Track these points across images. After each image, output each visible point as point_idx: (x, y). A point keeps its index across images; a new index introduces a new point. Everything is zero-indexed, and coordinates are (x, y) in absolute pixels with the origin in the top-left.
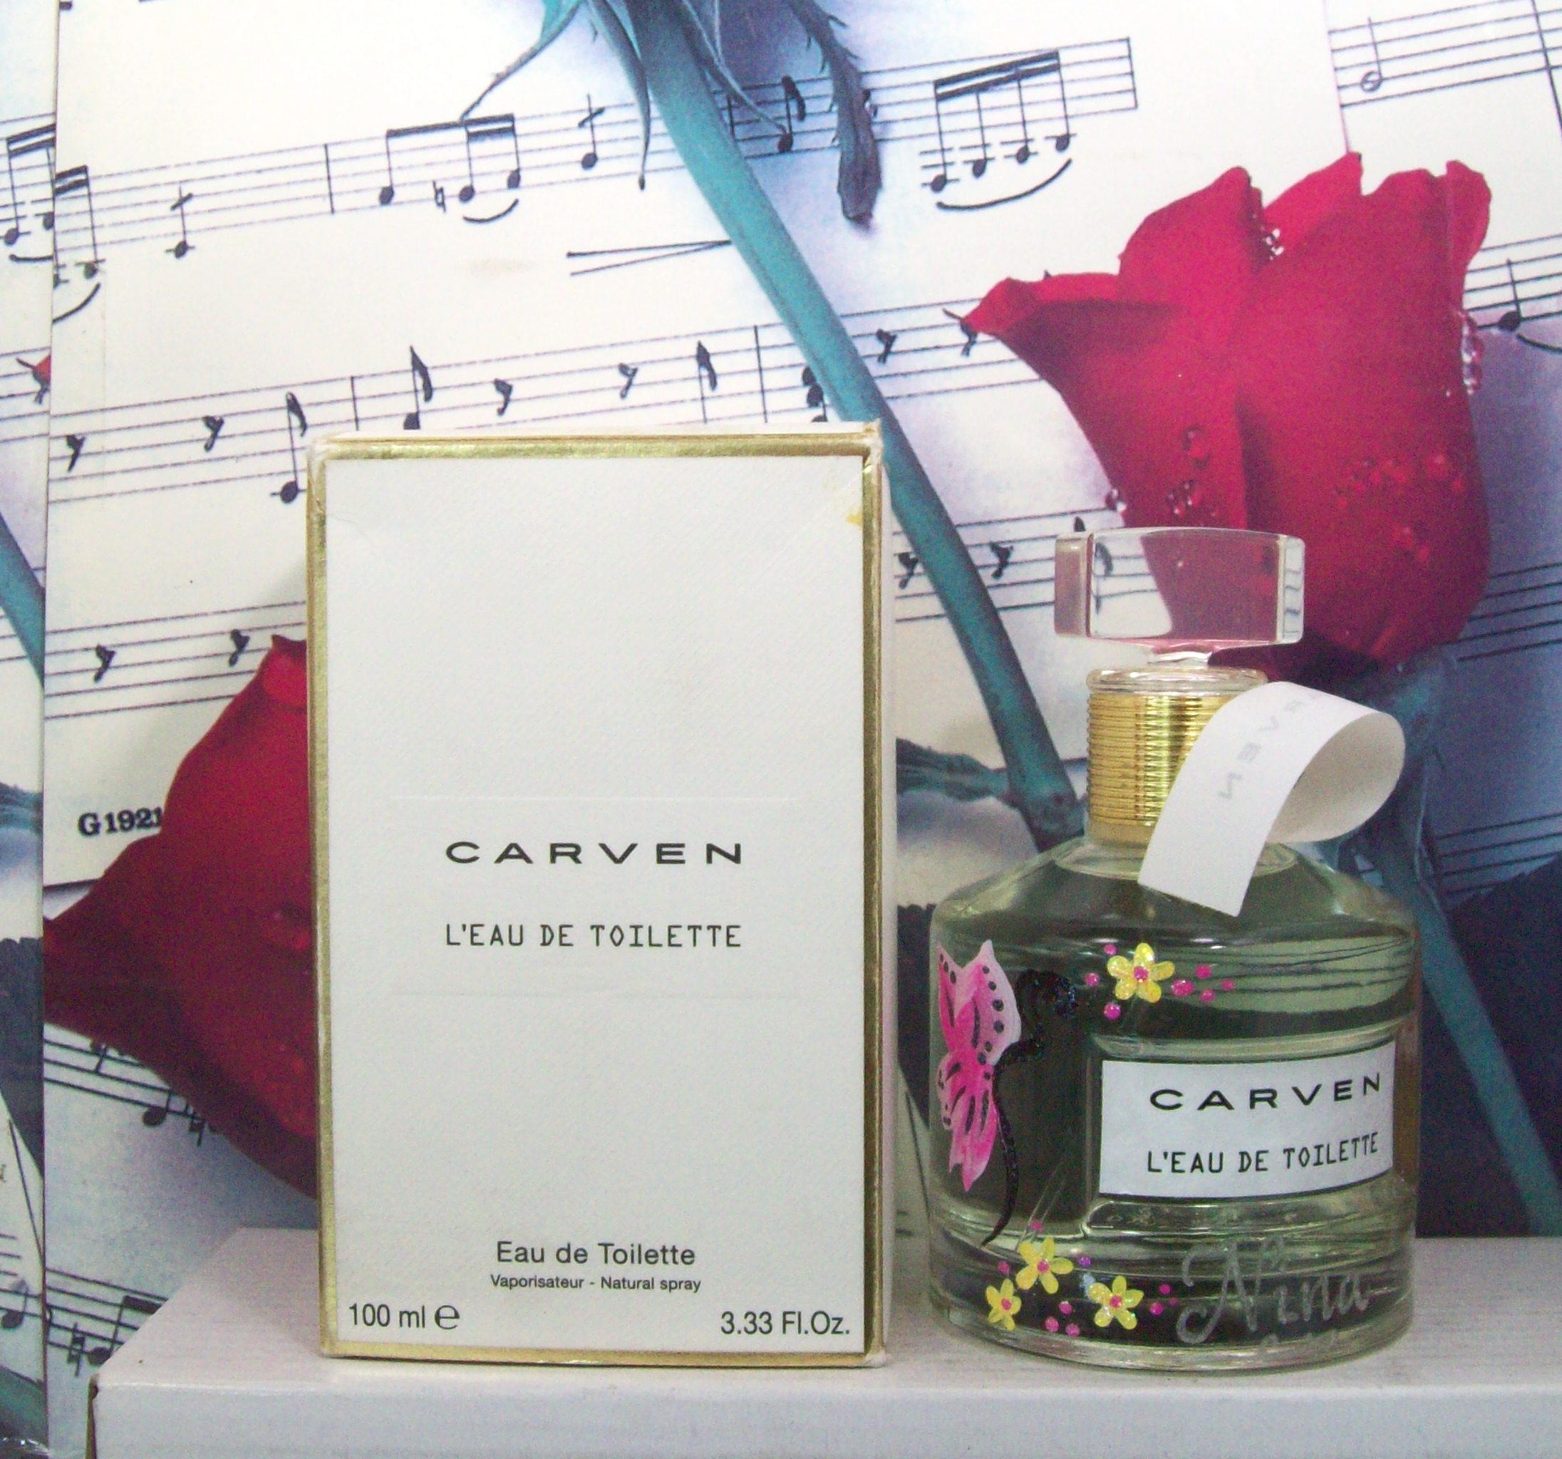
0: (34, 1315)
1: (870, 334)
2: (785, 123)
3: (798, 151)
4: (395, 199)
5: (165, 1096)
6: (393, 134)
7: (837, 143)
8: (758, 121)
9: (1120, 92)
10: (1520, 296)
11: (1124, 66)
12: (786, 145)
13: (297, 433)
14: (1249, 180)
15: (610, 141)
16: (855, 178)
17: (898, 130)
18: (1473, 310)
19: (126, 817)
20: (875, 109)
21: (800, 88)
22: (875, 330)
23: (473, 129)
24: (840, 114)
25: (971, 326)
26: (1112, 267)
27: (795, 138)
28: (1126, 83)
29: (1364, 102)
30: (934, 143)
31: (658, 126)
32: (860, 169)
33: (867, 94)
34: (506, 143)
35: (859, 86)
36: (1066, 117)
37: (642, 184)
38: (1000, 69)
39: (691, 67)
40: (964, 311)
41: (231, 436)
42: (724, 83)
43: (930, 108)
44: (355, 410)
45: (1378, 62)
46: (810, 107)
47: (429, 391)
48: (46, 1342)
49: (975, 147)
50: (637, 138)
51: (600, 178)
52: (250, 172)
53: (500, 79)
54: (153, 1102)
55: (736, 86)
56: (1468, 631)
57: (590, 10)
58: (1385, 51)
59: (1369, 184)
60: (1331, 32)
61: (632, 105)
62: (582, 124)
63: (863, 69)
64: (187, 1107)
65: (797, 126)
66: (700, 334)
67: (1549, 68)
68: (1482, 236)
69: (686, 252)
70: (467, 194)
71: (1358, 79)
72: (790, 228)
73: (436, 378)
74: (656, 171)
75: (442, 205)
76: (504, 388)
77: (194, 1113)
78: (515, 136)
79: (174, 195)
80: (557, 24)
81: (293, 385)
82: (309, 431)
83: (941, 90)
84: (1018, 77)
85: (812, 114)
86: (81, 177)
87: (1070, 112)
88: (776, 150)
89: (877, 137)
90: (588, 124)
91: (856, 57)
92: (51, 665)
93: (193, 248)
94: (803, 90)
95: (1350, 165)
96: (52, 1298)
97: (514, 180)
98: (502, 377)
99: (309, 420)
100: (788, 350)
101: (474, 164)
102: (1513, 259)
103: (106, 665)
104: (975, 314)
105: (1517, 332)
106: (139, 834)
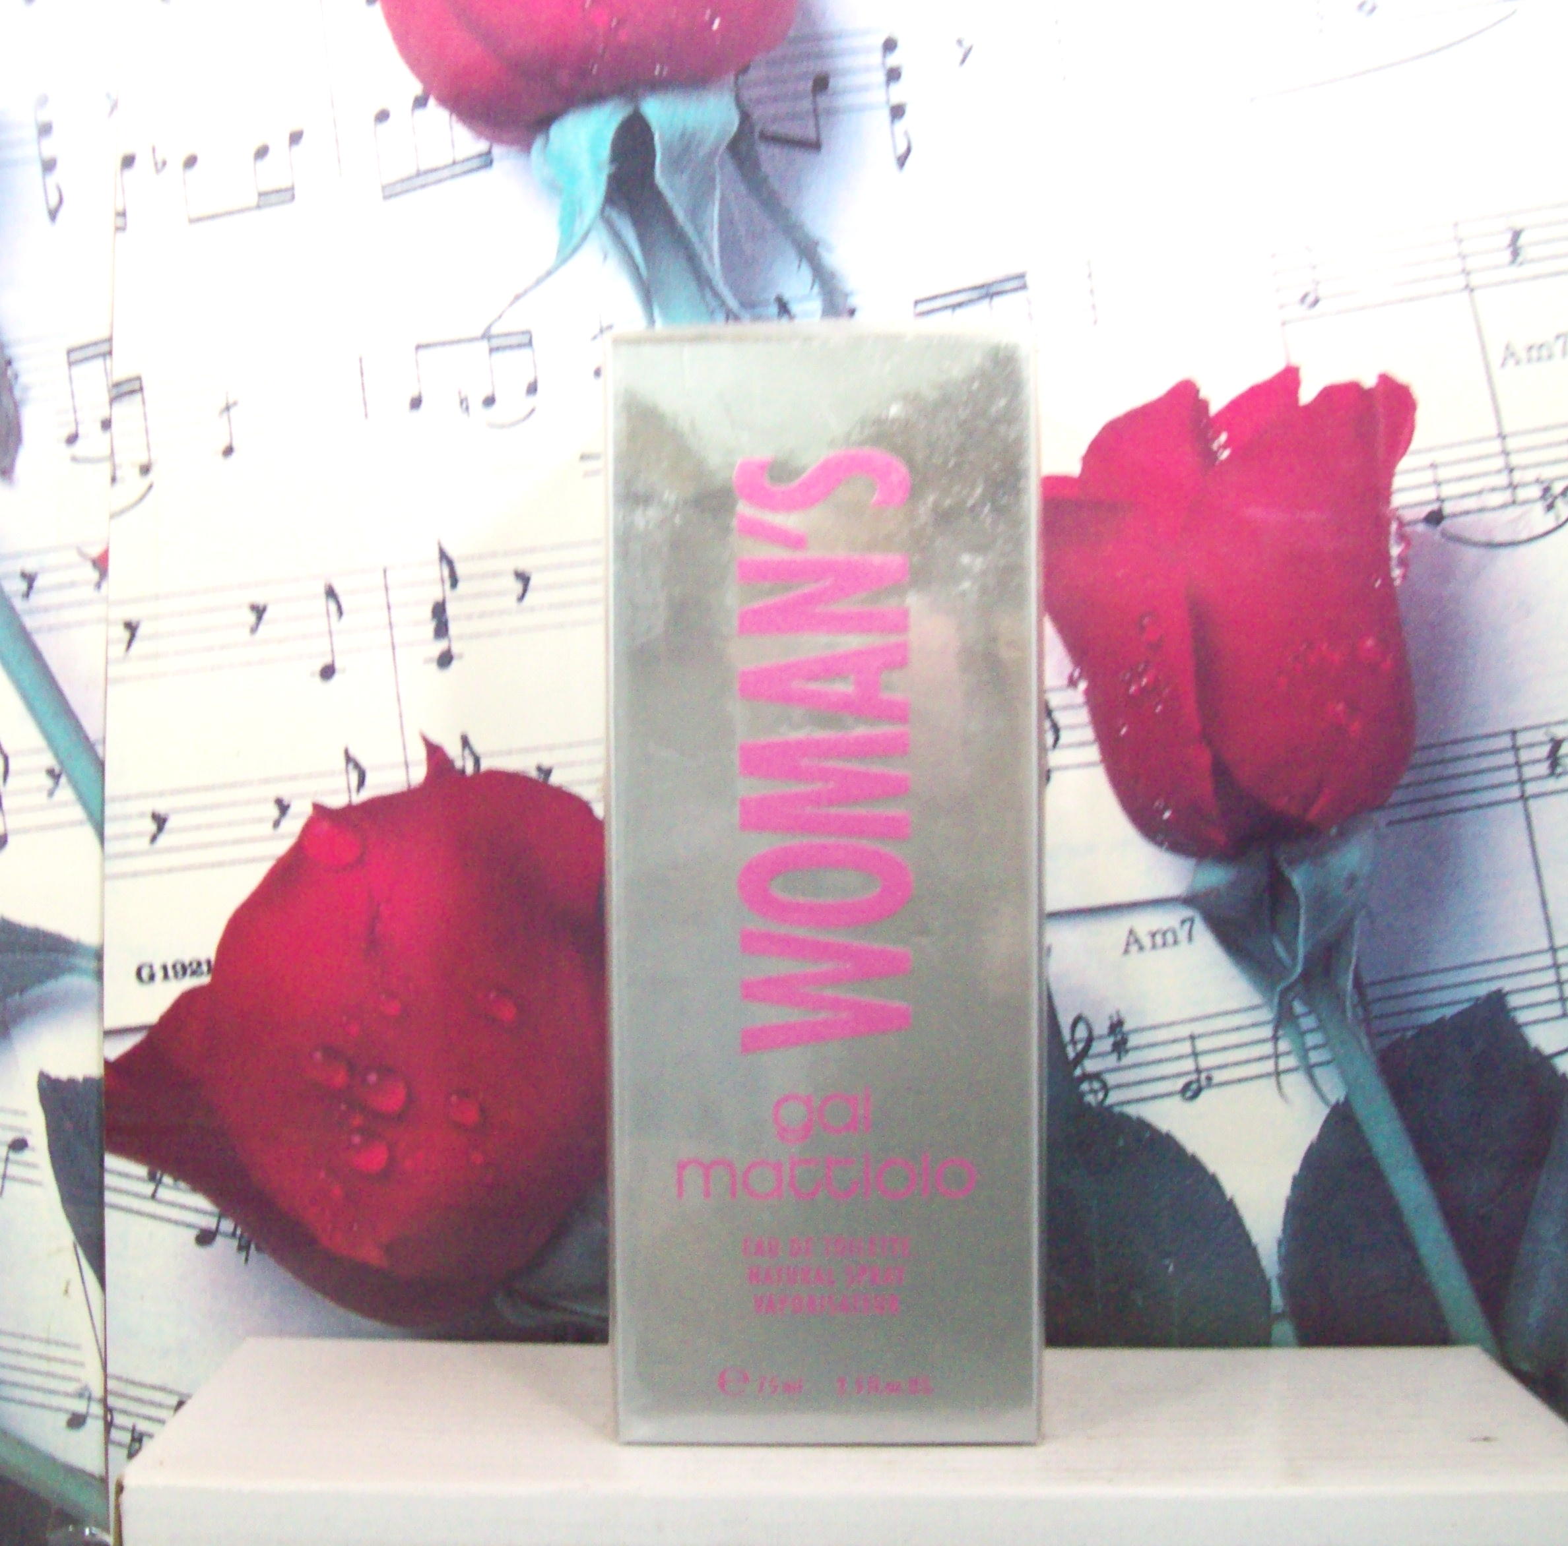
0: (97, 1417)
4: (425, 407)
5: (215, 1219)
6: (422, 346)
9: (1082, 309)
10: (1443, 494)
11: (1086, 285)
13: (334, 618)
14: (1197, 392)
18: (1401, 507)
19: (179, 967)
21: (791, 304)
23: (494, 343)
29: (1304, 317)
33: (852, 312)
34: (524, 356)
35: (844, 304)
38: (972, 289)
39: (693, 286)
41: (273, 621)
42: (723, 303)
44: (388, 597)
45: (1315, 283)
47: (454, 582)
48: (107, 1440)
53: (519, 297)
54: (204, 1225)
55: (733, 303)
56: (1398, 796)
57: (600, 236)
59: (1307, 394)
60: (1273, 256)
61: (638, 319)
62: (593, 338)
63: (849, 292)
64: (236, 1227)
67: (1470, 289)
68: (1408, 442)
70: (490, 401)
71: (1297, 298)
73: (460, 570)
75: (466, 410)
76: (523, 578)
77: (242, 1233)
78: (532, 348)
79: (221, 402)
80: (570, 247)
81: (331, 575)
82: (344, 616)
83: (920, 307)
84: (989, 297)
86: (136, 386)
90: (600, 340)
91: (842, 281)
92: (109, 830)
93: (237, 448)
94: (794, 306)
95: (1289, 378)
96: (112, 1401)
97: (533, 391)
98: (521, 568)
99: (345, 606)
101: (496, 373)
102: (1436, 462)
103: (160, 828)
105: (1440, 528)
106: (189, 983)
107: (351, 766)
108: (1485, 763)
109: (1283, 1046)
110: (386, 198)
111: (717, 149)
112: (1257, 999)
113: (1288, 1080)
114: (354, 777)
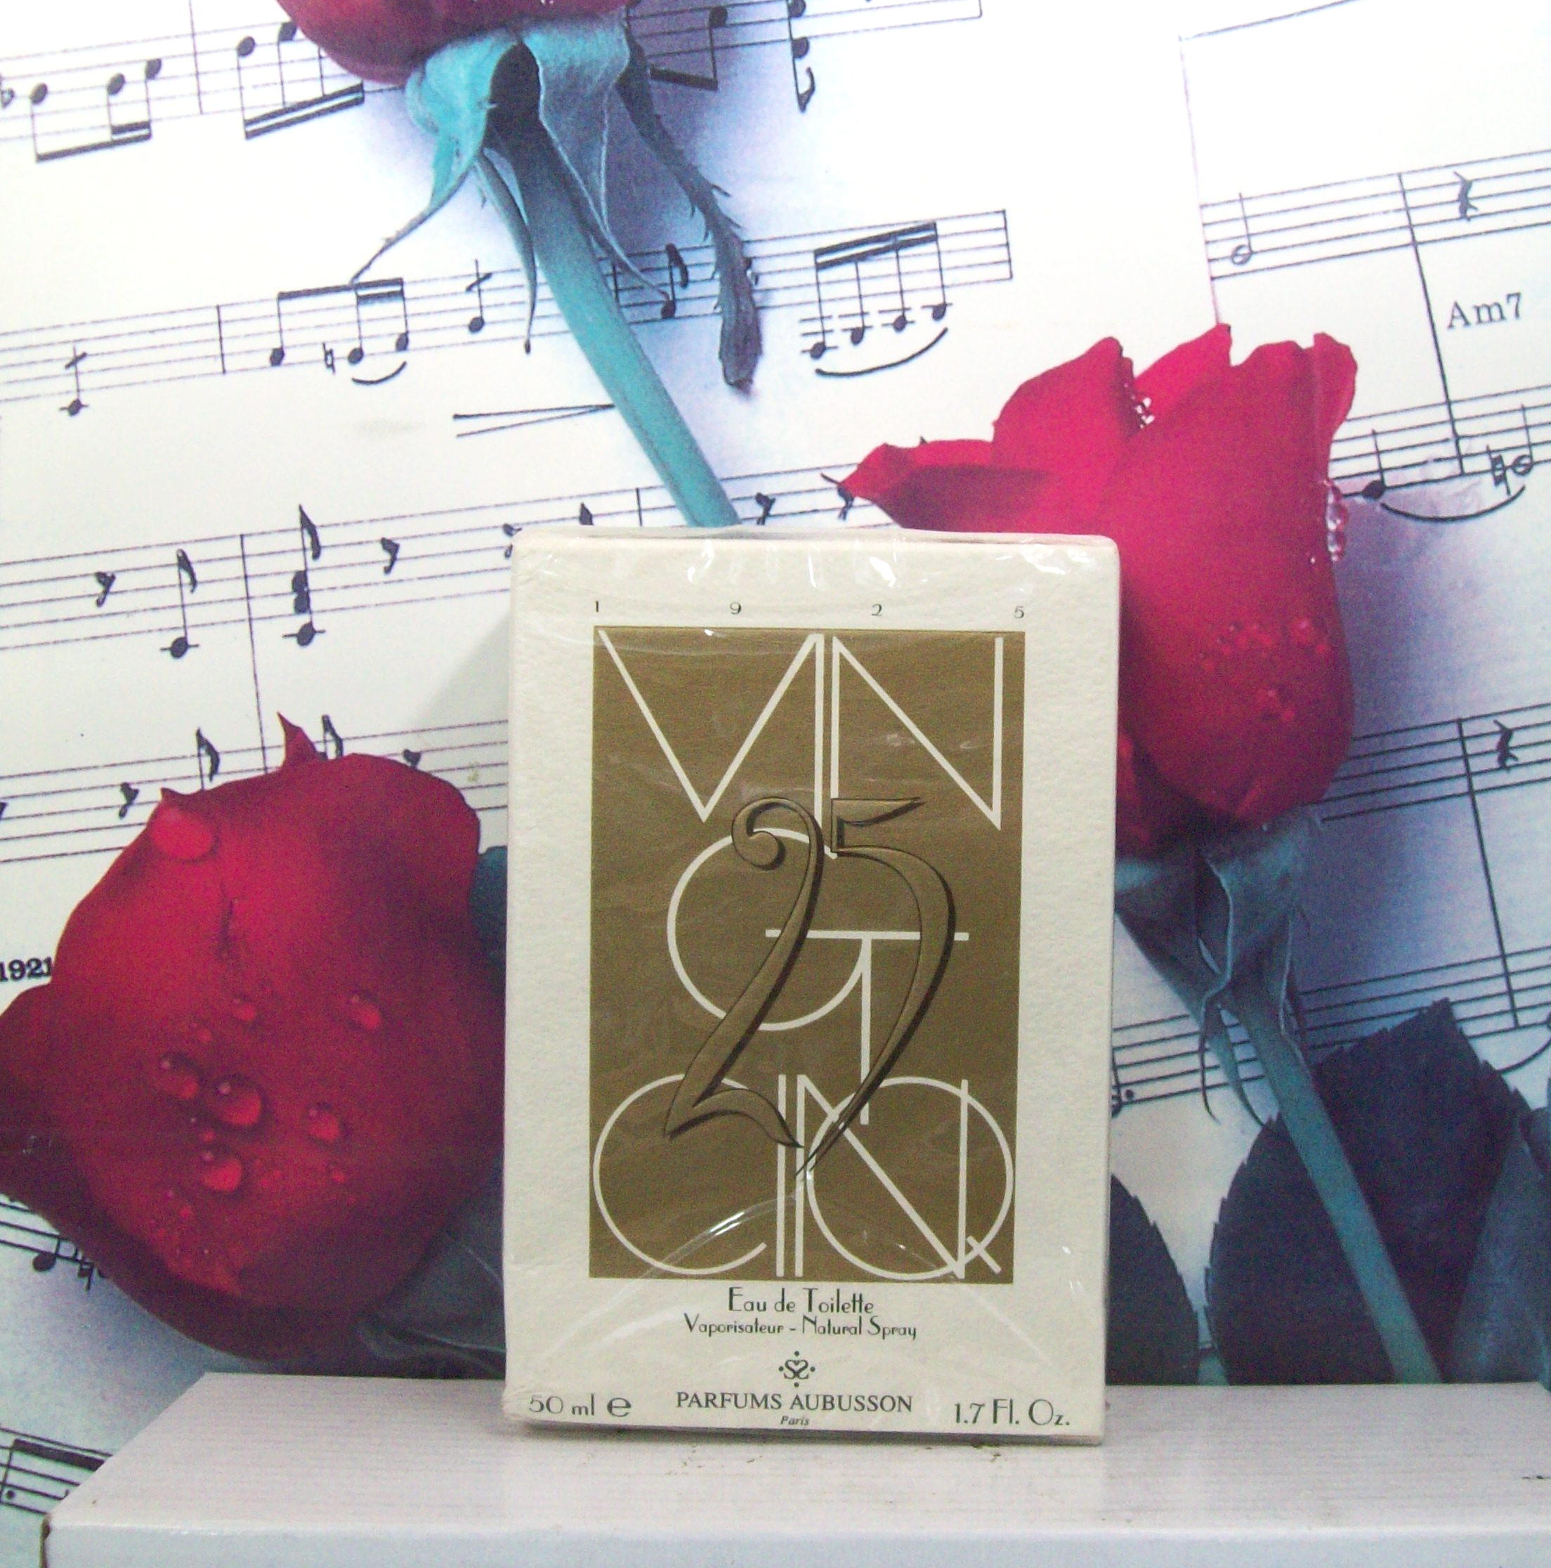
1: (750, 498)
2: (668, 290)
3: (679, 318)
4: (286, 360)
5: (55, 1242)
6: (283, 296)
7: (719, 310)
8: (642, 288)
9: (996, 263)
10: (1385, 465)
11: (1000, 238)
12: (669, 311)
13: (187, 590)
14: (1121, 350)
15: (496, 305)
16: (737, 346)
17: (778, 298)
18: (1338, 478)
19: (16, 966)
20: (757, 277)
21: (682, 254)
22: (754, 493)
23: (362, 293)
24: (721, 280)
25: (847, 490)
26: (986, 434)
27: (678, 305)
28: (1002, 254)
29: (1235, 275)
30: (813, 311)
31: (544, 292)
32: (742, 337)
33: (749, 262)
34: (395, 307)
35: (742, 253)
36: (943, 286)
37: (528, 348)
38: (878, 239)
39: (578, 235)
40: (841, 475)
41: (121, 592)
42: (611, 251)
43: (810, 277)
44: (245, 567)
45: (1249, 236)
46: (693, 274)
47: (317, 550)
49: (854, 315)
50: (522, 303)
51: (484, 341)
52: (144, 332)
53: (390, 243)
54: (41, 1248)
55: (620, 252)
56: (1334, 790)
57: (479, 178)
58: (1255, 226)
59: (1239, 354)
60: (1203, 206)
61: (518, 270)
62: (469, 289)
63: (746, 239)
64: (76, 1254)
65: (680, 293)
66: (584, 496)
67: (1415, 244)
68: (1349, 406)
69: (570, 416)
70: (356, 356)
71: (1228, 252)
72: (673, 394)
73: (324, 537)
74: (541, 335)
75: (332, 366)
76: (390, 547)
77: (83, 1257)
78: (404, 299)
79: (68, 354)
80: (446, 191)
81: (184, 543)
82: (199, 588)
83: (821, 259)
84: (897, 248)
85: (695, 282)
87: (946, 282)
88: (659, 316)
89: (758, 305)
90: (475, 289)
91: (738, 226)
93: (86, 406)
94: (688, 258)
95: (1220, 337)
97: (403, 343)
98: (388, 537)
99: (199, 577)
100: (668, 512)
101: (364, 326)
102: (1378, 430)
104: (852, 478)
105: (1381, 500)
106: (28, 984)
107: (203, 751)
108: (1428, 755)
109: (1210, 1060)
110: (249, 135)
111: (606, 87)
112: (1181, 1009)
113: (1215, 1097)
114: (207, 762)
